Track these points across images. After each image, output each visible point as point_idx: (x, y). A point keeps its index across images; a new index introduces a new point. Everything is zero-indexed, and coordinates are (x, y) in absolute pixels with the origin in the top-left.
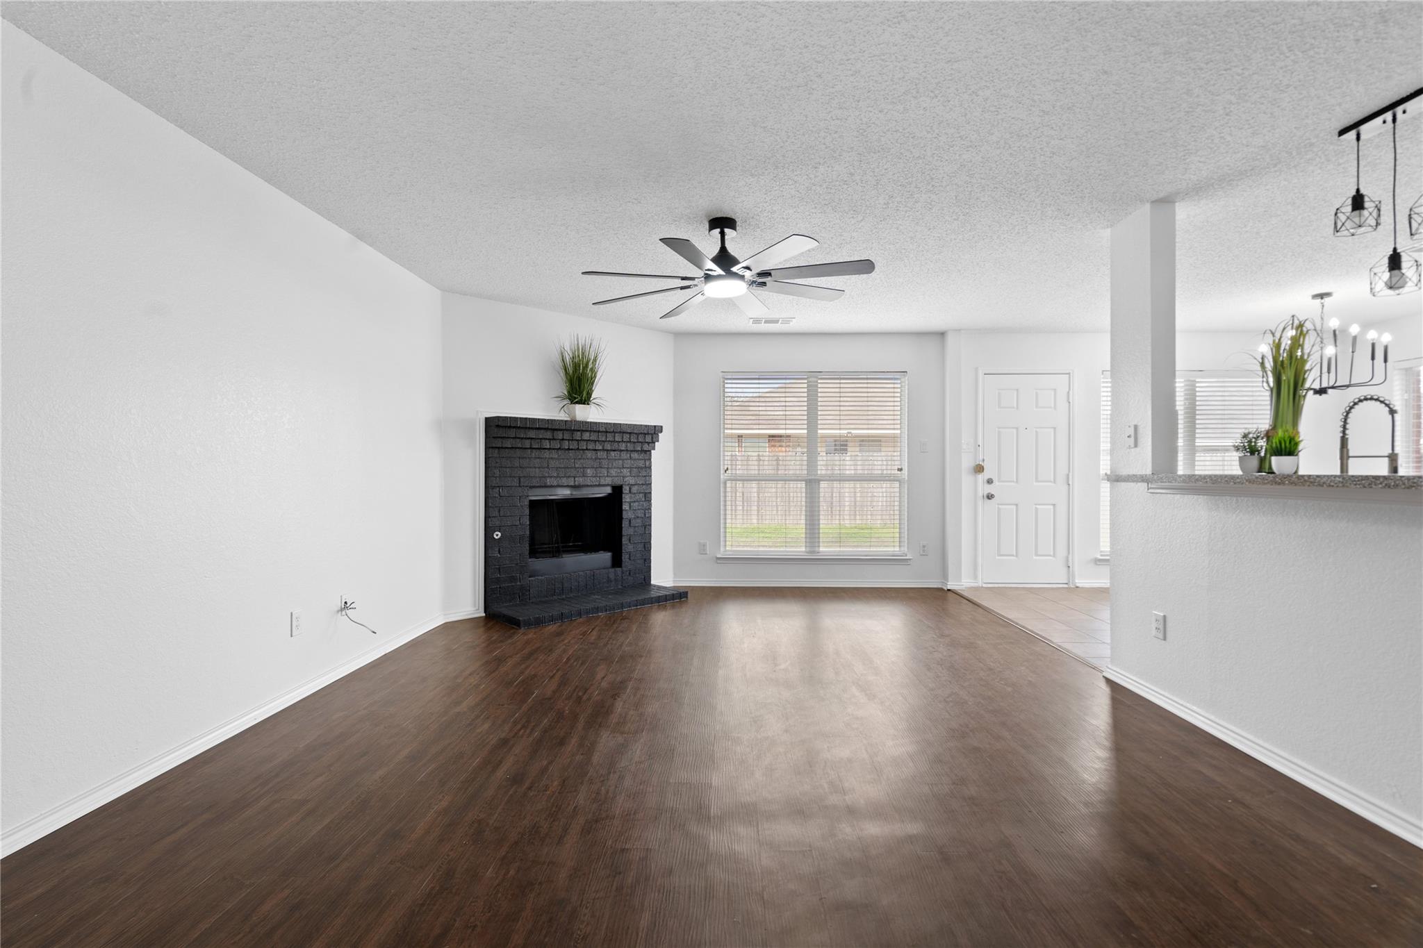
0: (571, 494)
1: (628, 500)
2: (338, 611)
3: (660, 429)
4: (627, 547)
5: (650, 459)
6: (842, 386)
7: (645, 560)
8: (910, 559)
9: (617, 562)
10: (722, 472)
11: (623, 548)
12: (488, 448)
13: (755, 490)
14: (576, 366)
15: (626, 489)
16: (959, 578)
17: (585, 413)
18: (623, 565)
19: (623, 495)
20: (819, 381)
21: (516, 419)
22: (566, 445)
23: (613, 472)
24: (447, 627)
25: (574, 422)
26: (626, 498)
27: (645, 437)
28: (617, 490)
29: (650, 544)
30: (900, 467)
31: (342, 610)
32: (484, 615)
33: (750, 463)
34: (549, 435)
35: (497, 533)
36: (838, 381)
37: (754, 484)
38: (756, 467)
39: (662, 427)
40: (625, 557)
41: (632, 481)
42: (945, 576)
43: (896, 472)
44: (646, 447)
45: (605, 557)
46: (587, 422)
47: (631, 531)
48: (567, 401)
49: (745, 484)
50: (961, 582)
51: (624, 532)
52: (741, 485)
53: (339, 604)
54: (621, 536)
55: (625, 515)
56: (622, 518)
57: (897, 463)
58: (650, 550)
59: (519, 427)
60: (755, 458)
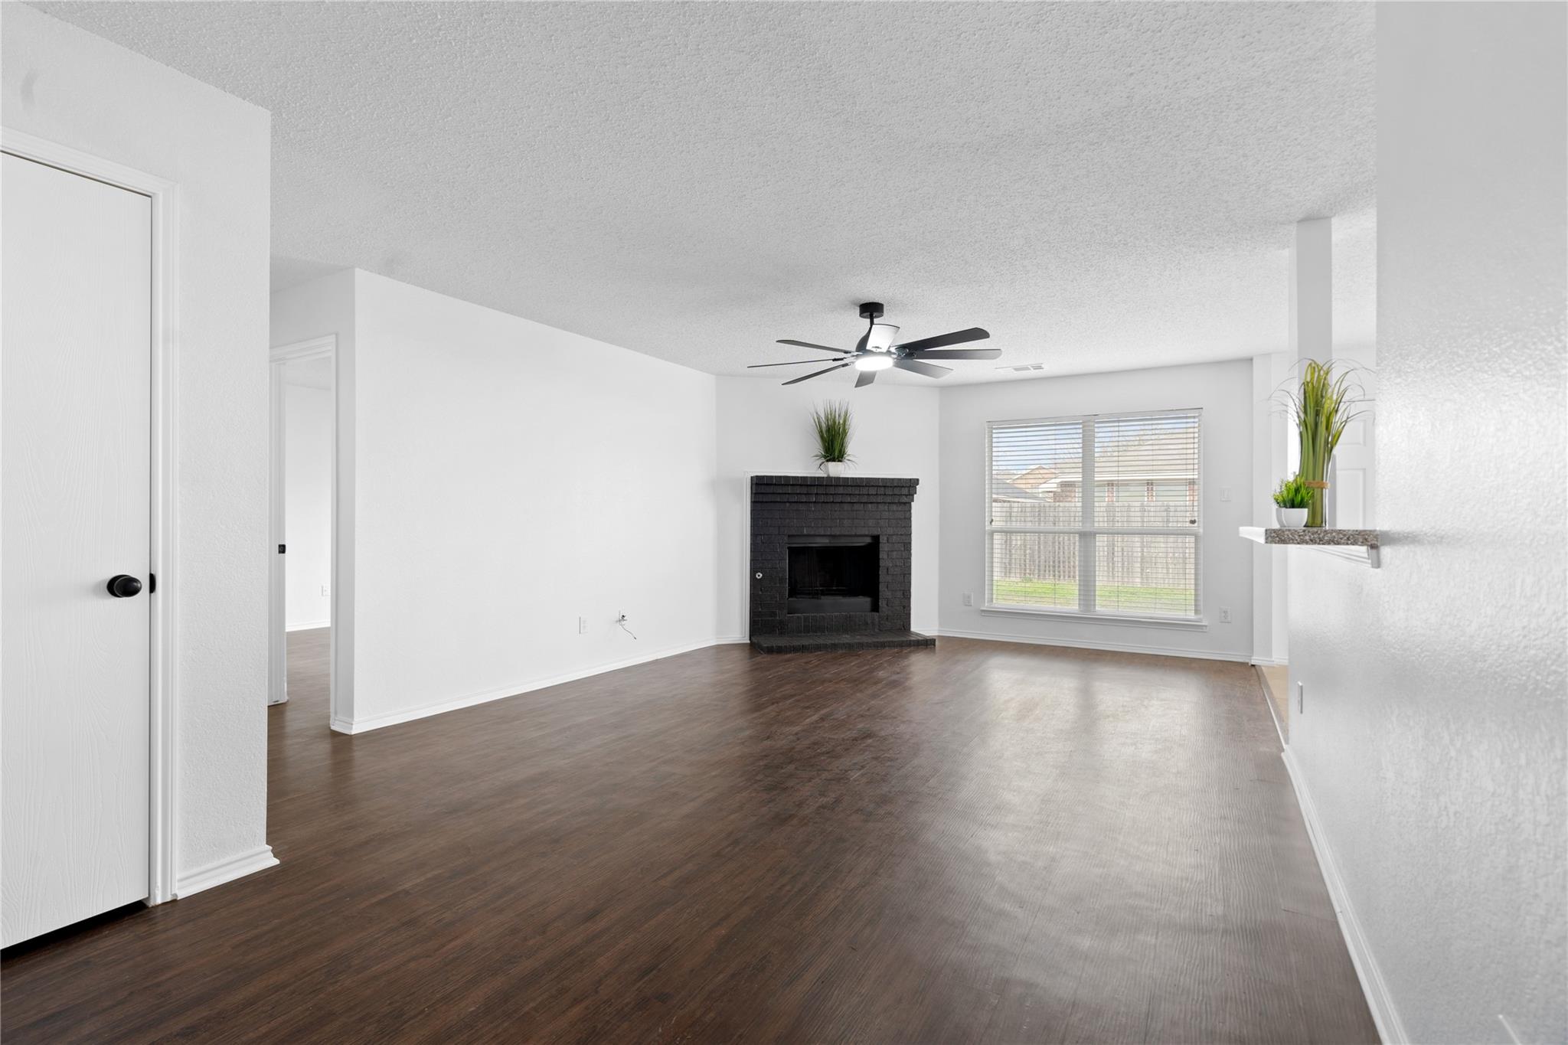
0: (830, 543)
1: (886, 549)
2: (617, 621)
3: (917, 481)
4: (884, 592)
5: (910, 511)
6: (1121, 429)
7: (904, 607)
8: (1206, 626)
9: (875, 608)
10: (987, 523)
11: (880, 594)
12: (754, 503)
13: (1138, 544)
14: (829, 429)
15: (883, 539)
16: (1268, 652)
17: (836, 470)
18: (880, 610)
19: (881, 545)
20: (1096, 425)
21: (772, 477)
22: (822, 499)
23: (871, 522)
24: (719, 648)
25: (829, 478)
26: (884, 547)
27: (901, 492)
28: (876, 539)
29: (910, 592)
30: (1193, 519)
31: (620, 621)
32: (749, 642)
33: (1132, 514)
34: (804, 490)
35: (759, 574)
36: (1117, 424)
37: (1137, 539)
38: (1139, 519)
39: (918, 480)
40: (882, 603)
41: (890, 531)
42: (1250, 649)
43: (1188, 524)
44: (904, 499)
45: (865, 601)
46: (839, 478)
47: (889, 578)
48: (823, 460)
49: (1126, 539)
50: (1271, 657)
51: (882, 578)
52: (1120, 539)
53: (618, 617)
54: (878, 583)
55: (882, 563)
56: (879, 566)
57: (1188, 514)
58: (910, 598)
59: (775, 484)
60: (1137, 509)
